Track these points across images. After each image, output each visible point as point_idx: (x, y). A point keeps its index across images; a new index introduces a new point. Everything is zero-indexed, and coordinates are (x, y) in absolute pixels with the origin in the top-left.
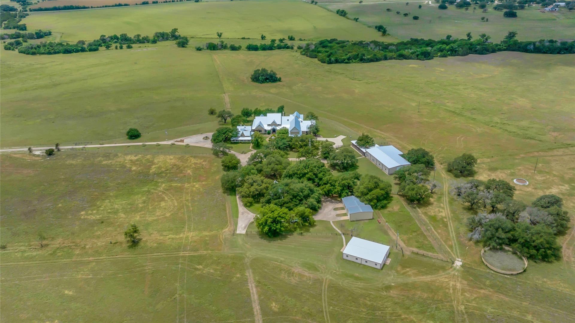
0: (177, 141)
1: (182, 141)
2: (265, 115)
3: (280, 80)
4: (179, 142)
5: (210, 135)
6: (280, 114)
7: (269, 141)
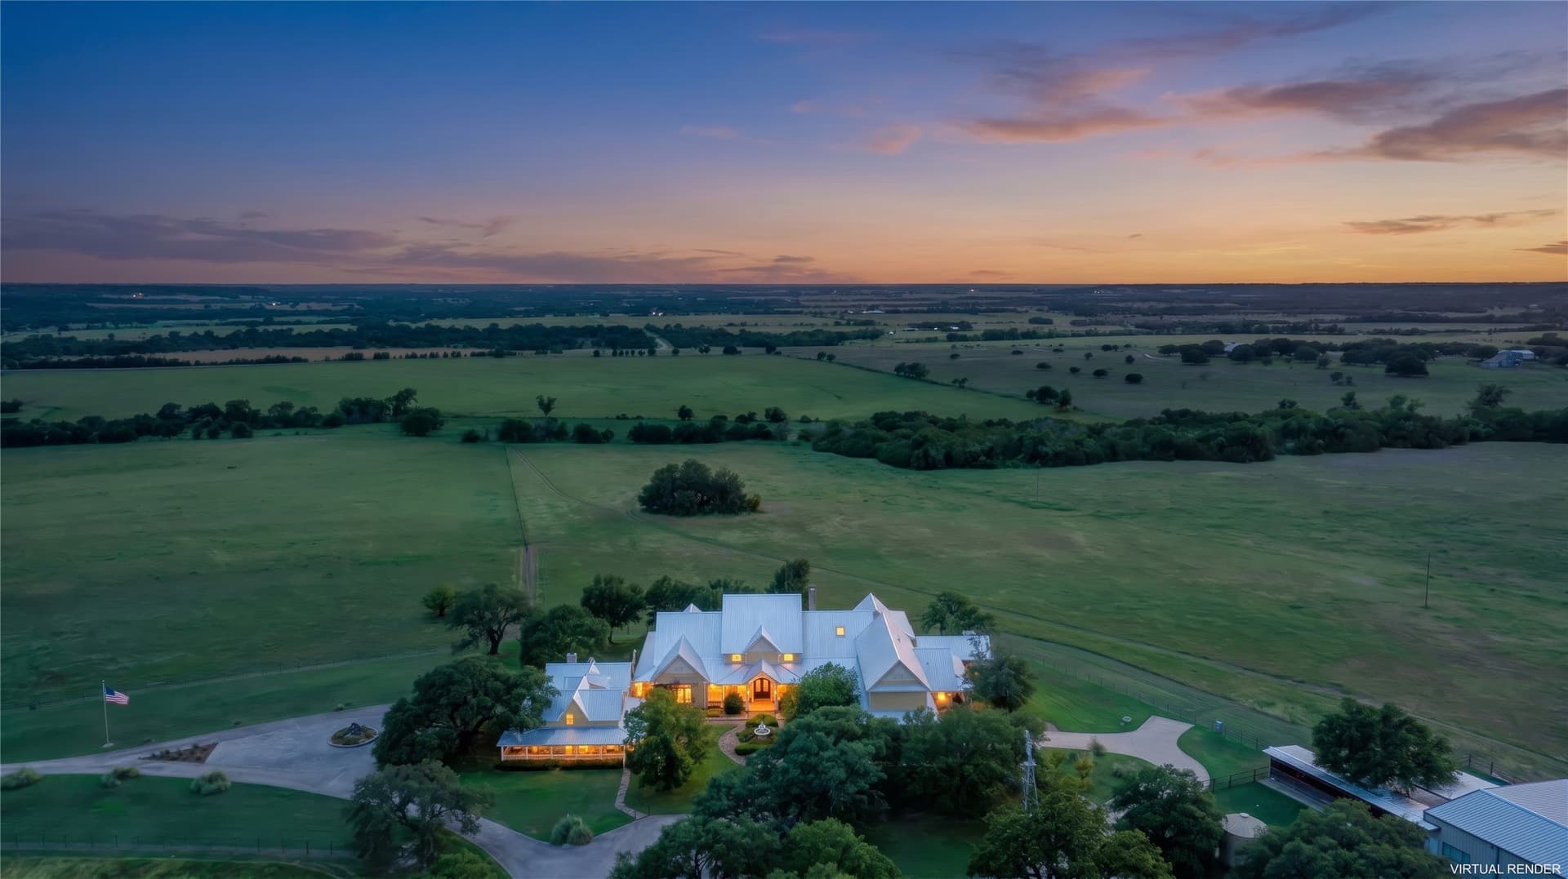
0: (166, 756)
1: (198, 755)
2: (711, 604)
3: (753, 506)
4: (179, 757)
5: (374, 718)
6: (795, 600)
7: (739, 752)
